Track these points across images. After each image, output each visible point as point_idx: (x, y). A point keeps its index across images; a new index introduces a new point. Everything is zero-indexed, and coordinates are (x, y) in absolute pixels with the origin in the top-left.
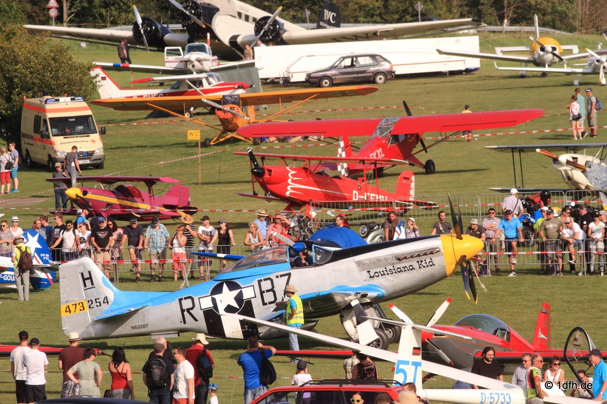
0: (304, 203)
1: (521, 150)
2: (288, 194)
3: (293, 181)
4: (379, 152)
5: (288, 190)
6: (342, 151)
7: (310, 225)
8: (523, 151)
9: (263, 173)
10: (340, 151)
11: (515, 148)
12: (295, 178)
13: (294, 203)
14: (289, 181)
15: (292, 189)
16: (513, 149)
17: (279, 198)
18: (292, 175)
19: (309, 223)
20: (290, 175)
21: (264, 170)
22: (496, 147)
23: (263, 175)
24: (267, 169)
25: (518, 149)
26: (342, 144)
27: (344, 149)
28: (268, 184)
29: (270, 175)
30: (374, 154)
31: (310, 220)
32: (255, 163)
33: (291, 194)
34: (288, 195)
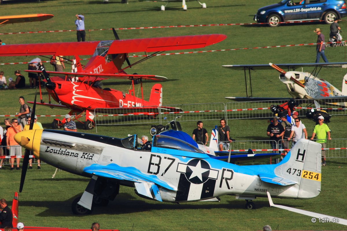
0: (84, 109)
1: (251, 68)
2: (72, 102)
3: (76, 93)
4: (99, 68)
5: (73, 100)
6: (75, 67)
7: (90, 126)
8: (252, 69)
9: (55, 86)
10: (73, 67)
11: (247, 67)
12: (78, 91)
13: (76, 109)
14: (74, 92)
15: (76, 98)
16: (245, 68)
17: (65, 106)
18: (75, 88)
19: (89, 125)
20: (74, 88)
21: (55, 85)
22: (232, 66)
23: (55, 88)
24: (57, 84)
25: (248, 67)
26: (75, 62)
27: (76, 66)
28: (59, 95)
29: (60, 88)
30: (96, 69)
31: (90, 122)
32: (48, 79)
33: (75, 102)
34: (73, 104)
